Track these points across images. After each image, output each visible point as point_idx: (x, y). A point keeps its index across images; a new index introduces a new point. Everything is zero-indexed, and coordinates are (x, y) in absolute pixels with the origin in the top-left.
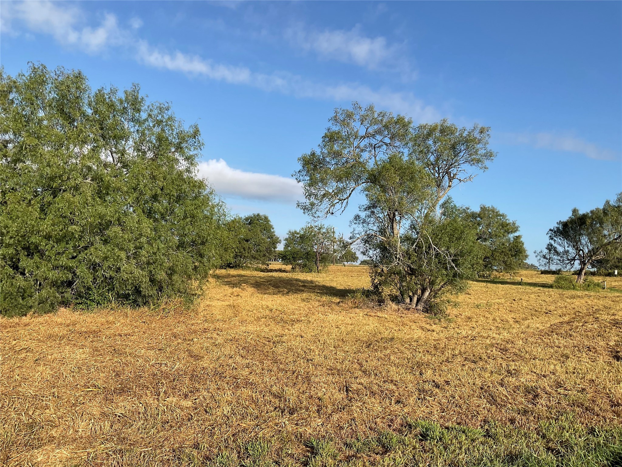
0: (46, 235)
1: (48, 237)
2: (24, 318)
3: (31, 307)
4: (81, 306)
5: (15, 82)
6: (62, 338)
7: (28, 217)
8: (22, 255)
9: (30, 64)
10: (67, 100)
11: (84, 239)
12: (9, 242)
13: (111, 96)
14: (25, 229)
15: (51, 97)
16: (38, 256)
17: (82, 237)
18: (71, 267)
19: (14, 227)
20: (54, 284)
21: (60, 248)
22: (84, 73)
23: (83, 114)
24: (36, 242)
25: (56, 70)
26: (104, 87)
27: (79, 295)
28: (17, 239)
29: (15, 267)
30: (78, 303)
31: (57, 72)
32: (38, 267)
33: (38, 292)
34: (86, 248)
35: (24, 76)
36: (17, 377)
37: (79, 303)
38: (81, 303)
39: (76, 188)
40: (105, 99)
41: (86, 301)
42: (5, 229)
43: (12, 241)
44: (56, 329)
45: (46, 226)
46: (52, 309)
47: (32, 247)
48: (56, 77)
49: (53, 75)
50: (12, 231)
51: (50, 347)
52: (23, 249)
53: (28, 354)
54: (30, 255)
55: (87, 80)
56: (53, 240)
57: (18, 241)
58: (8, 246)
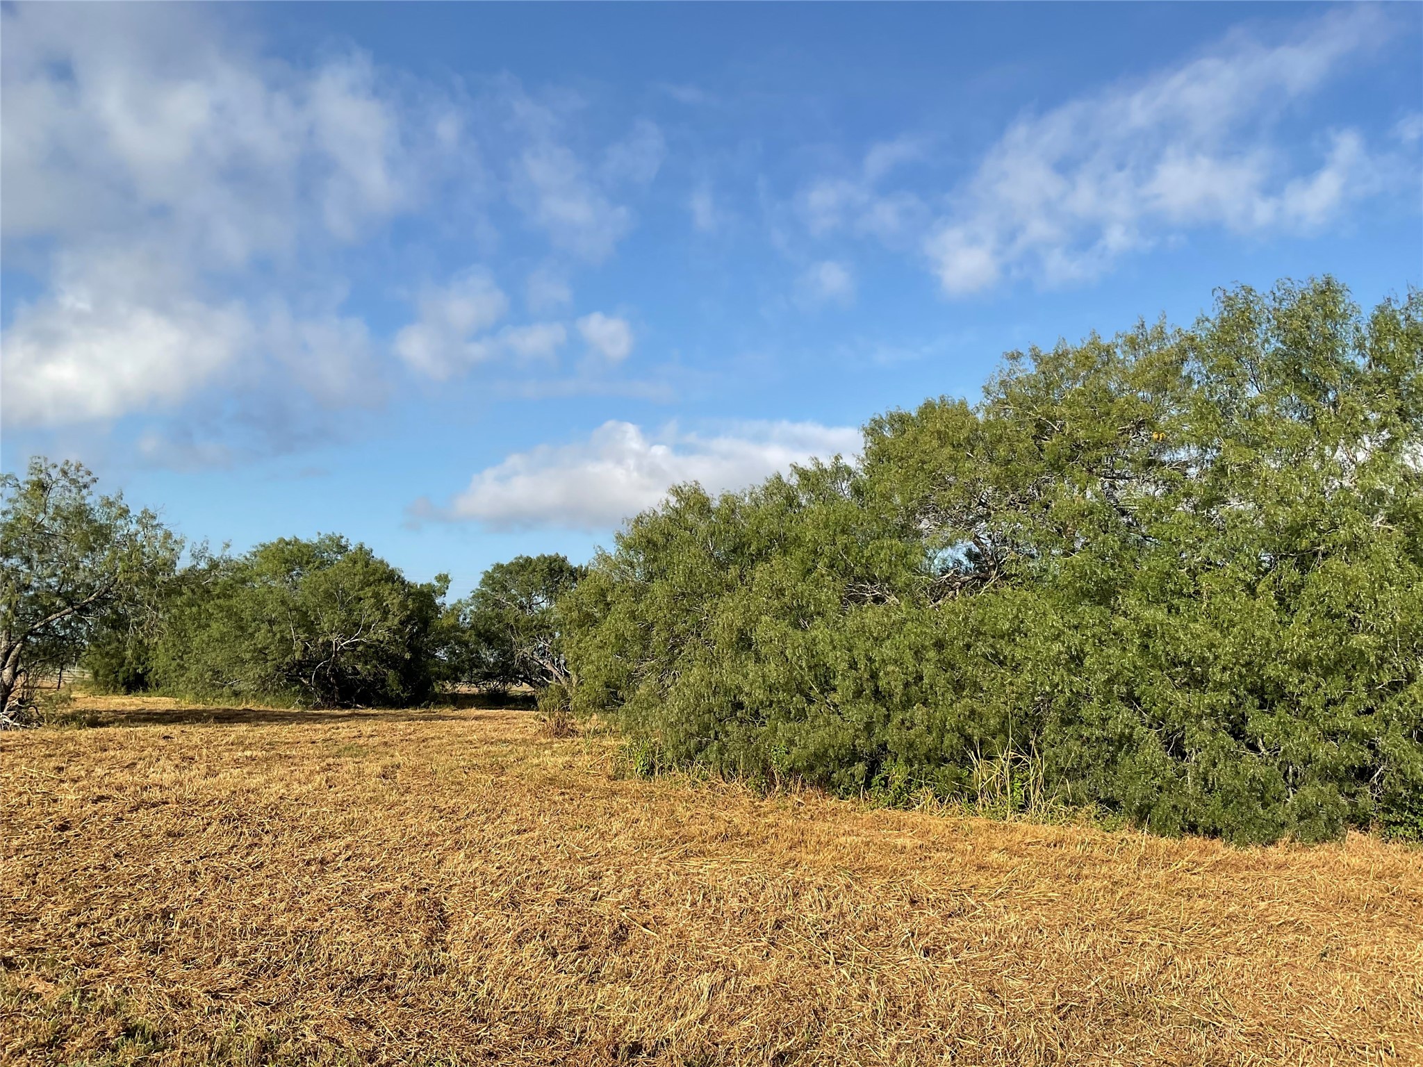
0: (1298, 659)
1: (1303, 664)
2: (1271, 849)
3: (1283, 825)
4: (1401, 831)
5: (1192, 339)
6: (1372, 906)
7: (1254, 622)
8: (1250, 705)
9: (1219, 293)
10: (1308, 348)
11: (1390, 666)
12: (1221, 679)
13: (1413, 314)
14: (1253, 650)
15: (1270, 351)
16: (1284, 707)
17: (1383, 660)
18: (1367, 734)
19: (1228, 647)
20: (1329, 774)
21: (1334, 687)
22: (1339, 280)
23: (1350, 372)
24: (1279, 677)
25: (1275, 290)
26: (1393, 297)
27: (1392, 802)
28: (1236, 670)
29: (1237, 733)
30: (1391, 822)
31: (1278, 294)
32: (1287, 734)
33: (1294, 793)
34: (1395, 686)
35: (1208, 320)
36: (1290, 989)
37: (1395, 824)
38: (1401, 824)
39: (1353, 545)
40: (1398, 324)
41: (1412, 817)
42: (1210, 651)
43: (1226, 677)
44: (1352, 882)
45: (1296, 638)
46: (1331, 833)
47: (1270, 687)
48: (1277, 305)
49: (1269, 302)
50: (1225, 655)
51: (1347, 925)
52: (1251, 692)
53: (1302, 938)
54: (1265, 705)
55: (1347, 293)
56: (1315, 671)
57: (1240, 675)
58: (1220, 686)
